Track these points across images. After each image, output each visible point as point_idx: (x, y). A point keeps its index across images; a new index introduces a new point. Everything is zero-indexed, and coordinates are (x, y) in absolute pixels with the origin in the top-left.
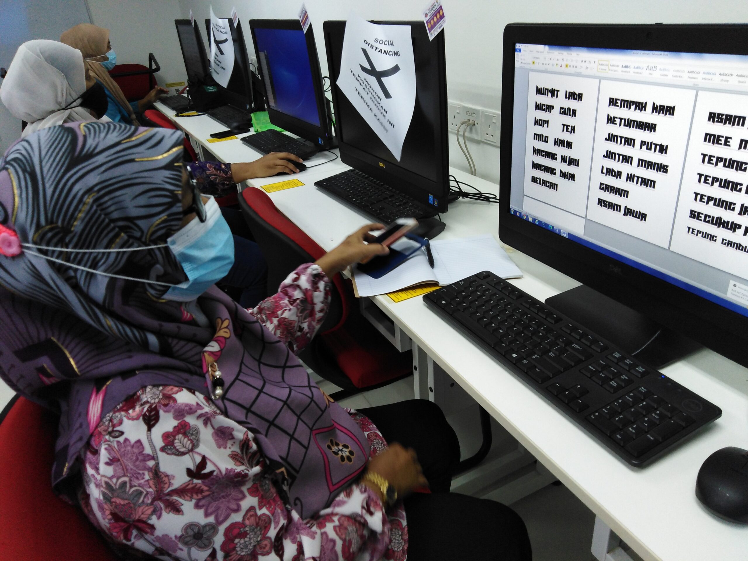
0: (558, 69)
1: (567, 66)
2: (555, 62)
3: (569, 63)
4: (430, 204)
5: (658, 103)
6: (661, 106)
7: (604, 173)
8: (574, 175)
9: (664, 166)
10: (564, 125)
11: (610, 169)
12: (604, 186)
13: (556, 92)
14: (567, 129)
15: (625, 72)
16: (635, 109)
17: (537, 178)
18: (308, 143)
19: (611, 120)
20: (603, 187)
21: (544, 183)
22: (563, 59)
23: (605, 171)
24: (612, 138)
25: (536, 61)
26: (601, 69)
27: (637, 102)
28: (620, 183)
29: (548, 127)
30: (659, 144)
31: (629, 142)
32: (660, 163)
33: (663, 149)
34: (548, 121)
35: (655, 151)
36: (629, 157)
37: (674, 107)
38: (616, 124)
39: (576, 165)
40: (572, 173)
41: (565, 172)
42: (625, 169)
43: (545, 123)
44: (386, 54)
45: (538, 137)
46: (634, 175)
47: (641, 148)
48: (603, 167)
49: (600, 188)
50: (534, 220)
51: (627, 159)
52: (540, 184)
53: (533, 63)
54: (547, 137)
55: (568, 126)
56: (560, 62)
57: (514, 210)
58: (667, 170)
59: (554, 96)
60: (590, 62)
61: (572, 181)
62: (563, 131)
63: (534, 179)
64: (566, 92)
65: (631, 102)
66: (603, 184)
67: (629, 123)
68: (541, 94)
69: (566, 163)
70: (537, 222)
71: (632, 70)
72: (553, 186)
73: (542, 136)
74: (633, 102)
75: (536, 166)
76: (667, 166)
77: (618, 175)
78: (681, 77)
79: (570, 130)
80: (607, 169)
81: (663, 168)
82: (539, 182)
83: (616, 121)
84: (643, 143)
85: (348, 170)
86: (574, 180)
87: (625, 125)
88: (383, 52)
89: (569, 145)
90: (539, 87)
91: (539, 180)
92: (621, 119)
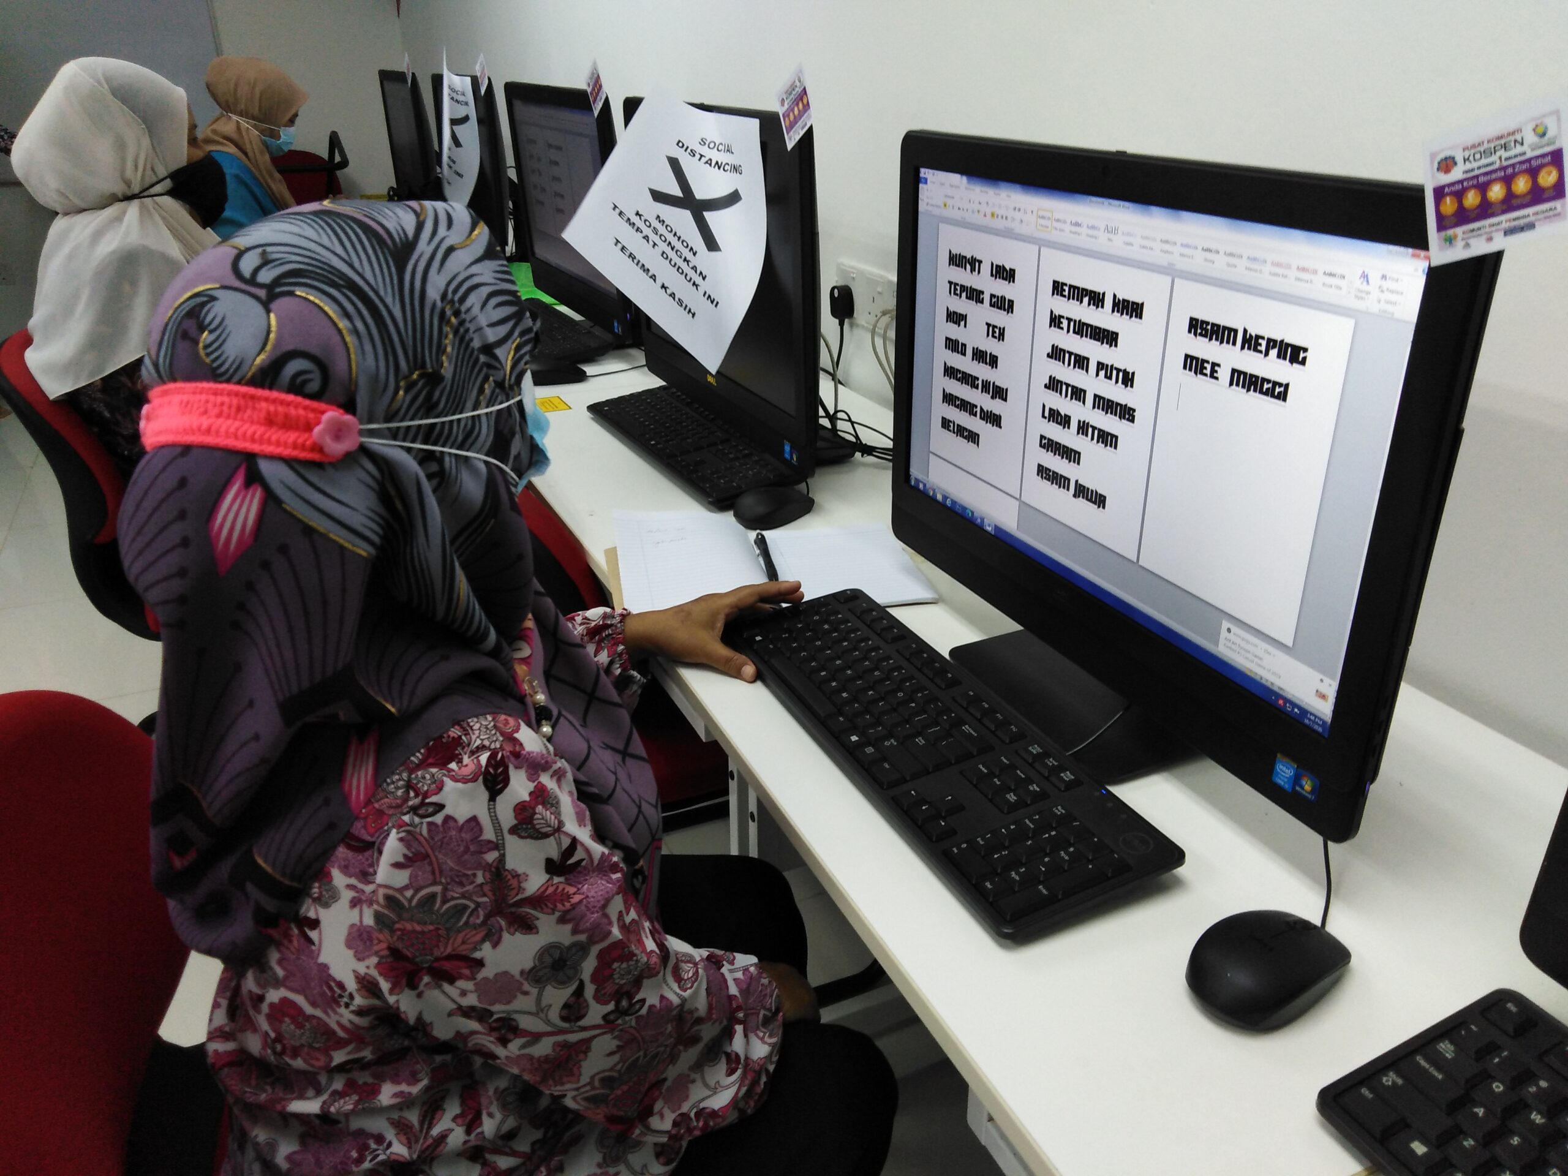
0: (978, 219)
1: (993, 215)
2: (976, 207)
3: (998, 211)
4: (786, 459)
5: (1120, 296)
6: (1124, 300)
7: (1045, 418)
8: (1000, 417)
9: (1130, 409)
10: (988, 325)
11: (1054, 410)
12: (1046, 441)
13: (977, 264)
14: (994, 332)
15: (1075, 233)
16: (1089, 304)
17: (950, 421)
18: (598, 331)
19: (1055, 321)
20: (1045, 443)
21: (961, 431)
22: (987, 203)
23: (1047, 414)
24: (1057, 353)
25: (950, 202)
26: (1042, 226)
27: (1091, 292)
28: (1068, 437)
29: (965, 326)
30: (1123, 368)
31: (1081, 362)
32: (1124, 404)
33: (1128, 379)
34: (966, 315)
35: (1117, 382)
36: (1081, 390)
37: (1142, 304)
38: (1062, 328)
39: (1003, 399)
40: (998, 414)
41: (988, 411)
42: (1078, 411)
43: (962, 320)
44: (719, 168)
45: (953, 345)
46: (1088, 423)
47: (1097, 375)
48: (1044, 406)
49: (1041, 445)
50: (945, 498)
51: (1078, 394)
52: (954, 432)
53: (945, 205)
54: (964, 345)
55: (994, 327)
56: (983, 208)
57: (916, 479)
58: (1133, 417)
59: (975, 271)
60: (1025, 212)
61: (998, 429)
62: (988, 335)
63: (946, 423)
64: (992, 264)
65: (1083, 289)
66: (1045, 438)
67: (1082, 329)
68: (956, 265)
69: (989, 393)
70: (949, 503)
71: (1084, 230)
72: (973, 437)
73: (957, 341)
74: (1086, 290)
75: (949, 399)
76: (1134, 410)
77: (1065, 421)
78: (1152, 249)
79: (997, 335)
80: (1050, 409)
81: (1127, 413)
82: (952, 428)
83: (1062, 323)
84: (1100, 366)
85: (658, 386)
86: (1000, 427)
87: (1074, 332)
88: (713, 164)
89: (993, 361)
90: (954, 252)
91: (952, 425)
92: (1069, 320)
